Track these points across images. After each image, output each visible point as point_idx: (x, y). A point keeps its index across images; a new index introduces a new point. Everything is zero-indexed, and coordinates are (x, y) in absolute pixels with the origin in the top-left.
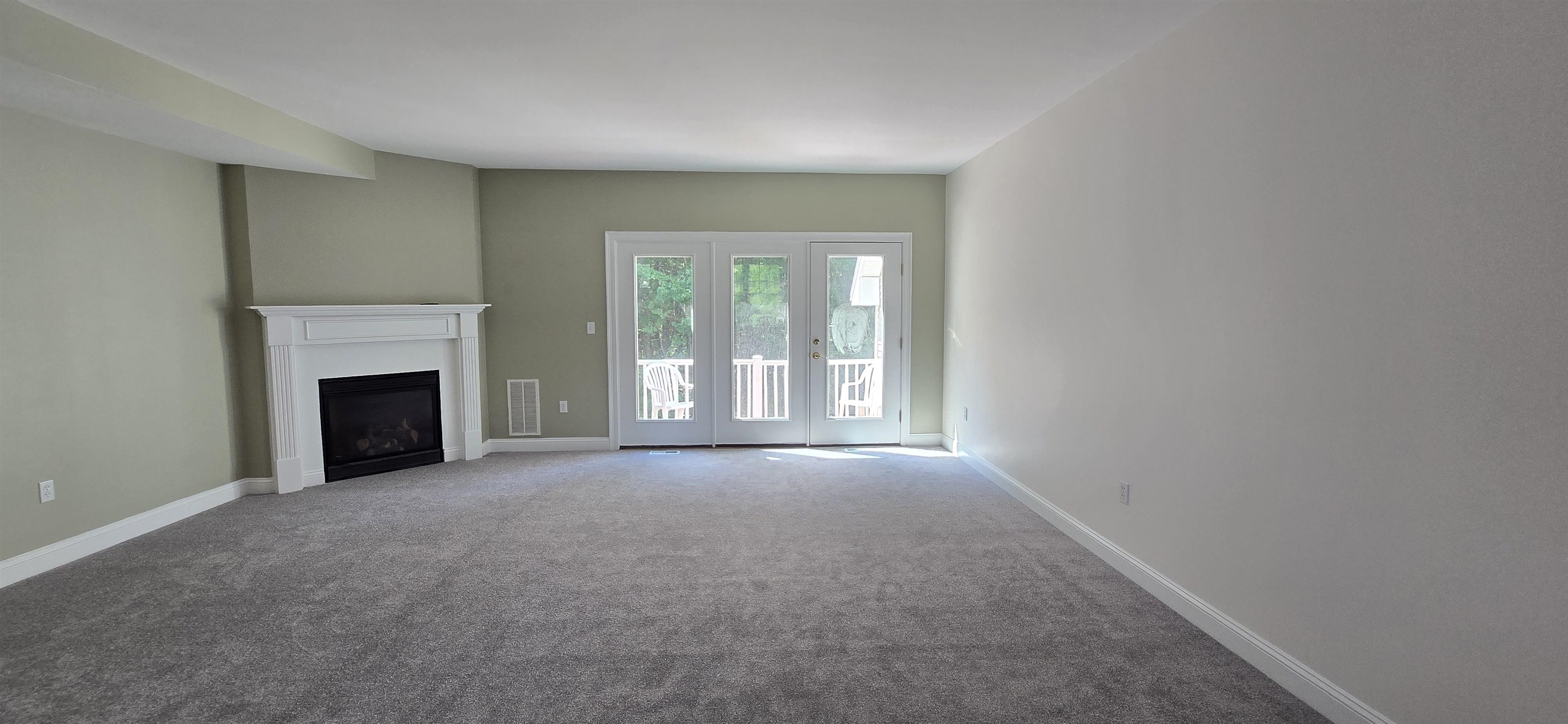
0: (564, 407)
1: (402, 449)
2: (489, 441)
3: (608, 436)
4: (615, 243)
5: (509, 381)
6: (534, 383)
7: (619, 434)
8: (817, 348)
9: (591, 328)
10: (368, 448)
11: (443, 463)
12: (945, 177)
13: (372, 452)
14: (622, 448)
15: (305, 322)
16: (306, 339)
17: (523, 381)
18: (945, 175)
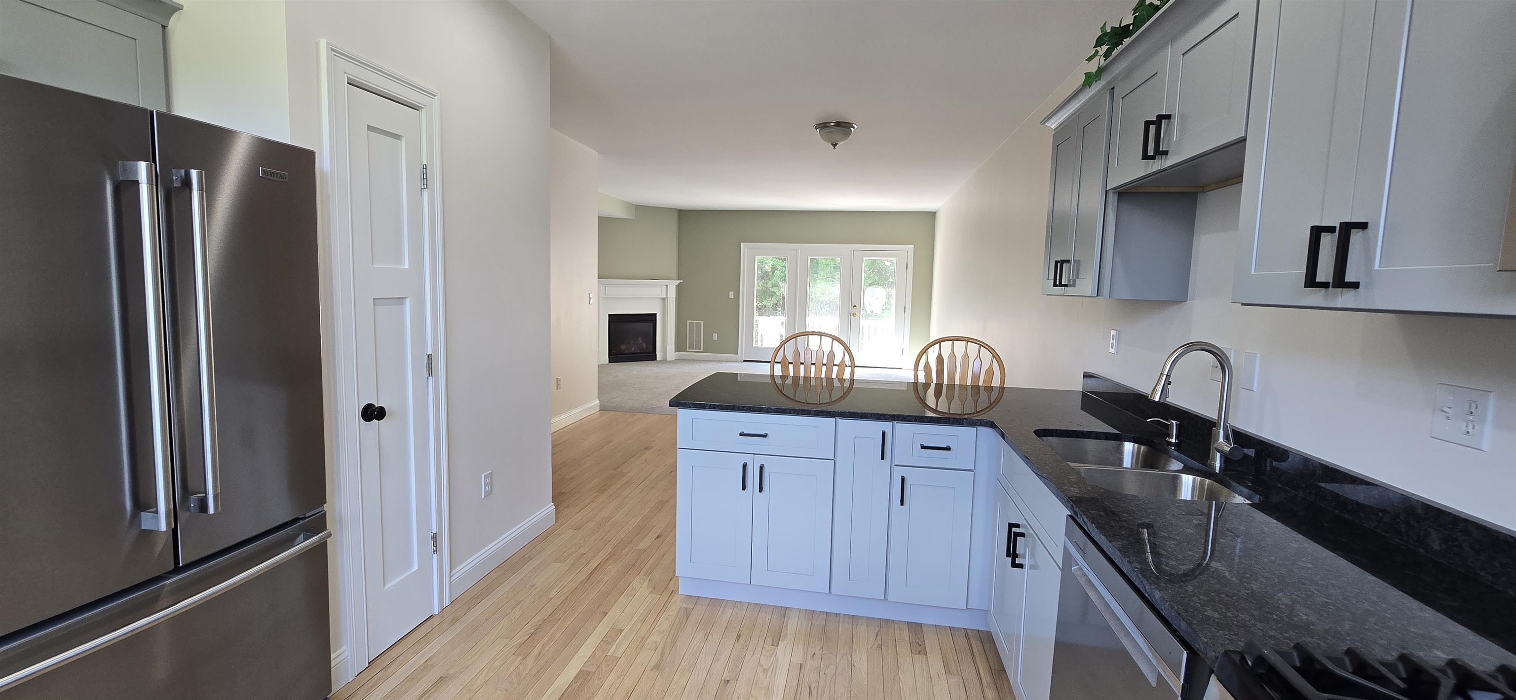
0: (715, 337)
1: (639, 352)
2: (677, 353)
3: (738, 354)
4: (746, 249)
5: (688, 321)
6: (701, 323)
7: (743, 353)
8: (854, 310)
9: (732, 295)
10: (625, 349)
11: (656, 361)
12: (935, 214)
13: (626, 351)
14: (745, 361)
15: (605, 287)
16: (605, 295)
17: (695, 322)
18: (935, 212)
